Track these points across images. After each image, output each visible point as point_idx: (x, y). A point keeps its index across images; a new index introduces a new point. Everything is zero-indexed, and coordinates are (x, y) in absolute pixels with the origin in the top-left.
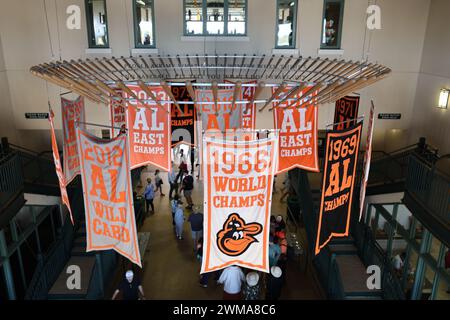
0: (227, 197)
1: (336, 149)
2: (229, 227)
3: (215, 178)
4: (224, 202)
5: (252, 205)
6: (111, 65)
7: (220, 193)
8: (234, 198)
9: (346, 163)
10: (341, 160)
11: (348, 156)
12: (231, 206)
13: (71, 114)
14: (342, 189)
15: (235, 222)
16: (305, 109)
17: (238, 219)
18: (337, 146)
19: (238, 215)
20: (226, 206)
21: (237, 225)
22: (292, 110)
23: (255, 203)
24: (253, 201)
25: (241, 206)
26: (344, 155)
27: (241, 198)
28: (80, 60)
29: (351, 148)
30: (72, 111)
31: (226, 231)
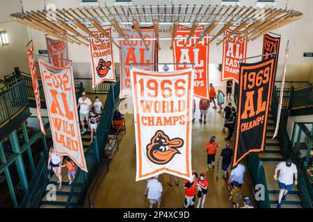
0: (153, 118)
1: (250, 80)
2: (156, 141)
3: (142, 102)
4: (151, 121)
5: (174, 124)
6: (76, 14)
7: (147, 114)
8: (159, 118)
9: (260, 91)
10: (256, 89)
11: (262, 85)
12: (157, 125)
13: (55, 50)
14: (258, 112)
15: (161, 137)
16: (198, 50)
17: (163, 136)
18: (252, 77)
19: (163, 132)
20: (153, 124)
21: (163, 141)
22: (188, 50)
23: (177, 123)
24: (175, 121)
25: (165, 125)
26: (258, 85)
27: (165, 118)
28: (57, 10)
29: (265, 78)
30: (55, 48)
31: (153, 144)
